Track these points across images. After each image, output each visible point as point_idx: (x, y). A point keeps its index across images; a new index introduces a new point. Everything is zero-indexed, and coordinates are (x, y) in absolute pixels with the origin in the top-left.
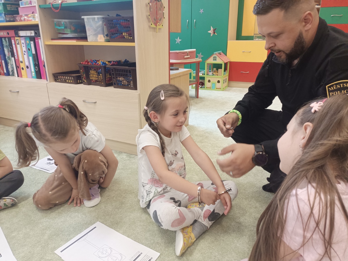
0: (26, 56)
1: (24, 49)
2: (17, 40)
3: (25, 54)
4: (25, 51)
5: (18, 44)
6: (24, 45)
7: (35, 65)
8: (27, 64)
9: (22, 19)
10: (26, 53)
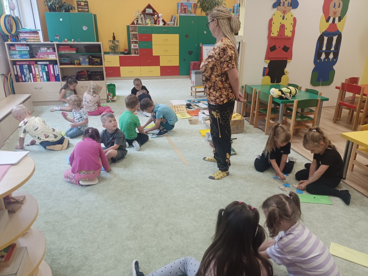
0: (41, 73)
1: (40, 69)
2: (36, 66)
4: (40, 70)
5: (37, 67)
6: (40, 68)
7: (47, 76)
8: (41, 75)
9: (40, 57)
10: (41, 71)
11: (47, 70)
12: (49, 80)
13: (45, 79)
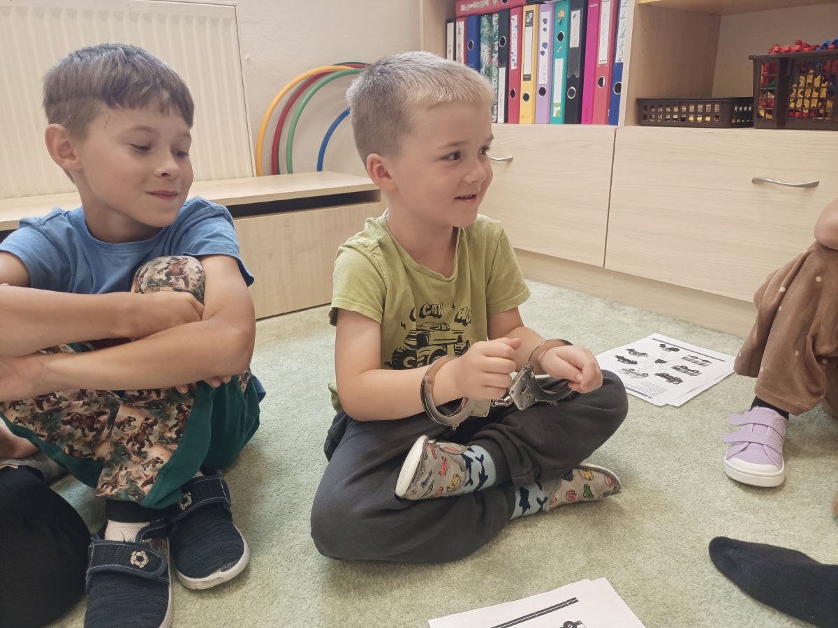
0: (544, 60)
1: (545, 37)
2: (528, 13)
3: (543, 53)
4: (545, 45)
6: (548, 26)
7: (569, 82)
8: (543, 81)
10: (546, 51)
11: (575, 42)
12: (574, 112)
13: (558, 110)
